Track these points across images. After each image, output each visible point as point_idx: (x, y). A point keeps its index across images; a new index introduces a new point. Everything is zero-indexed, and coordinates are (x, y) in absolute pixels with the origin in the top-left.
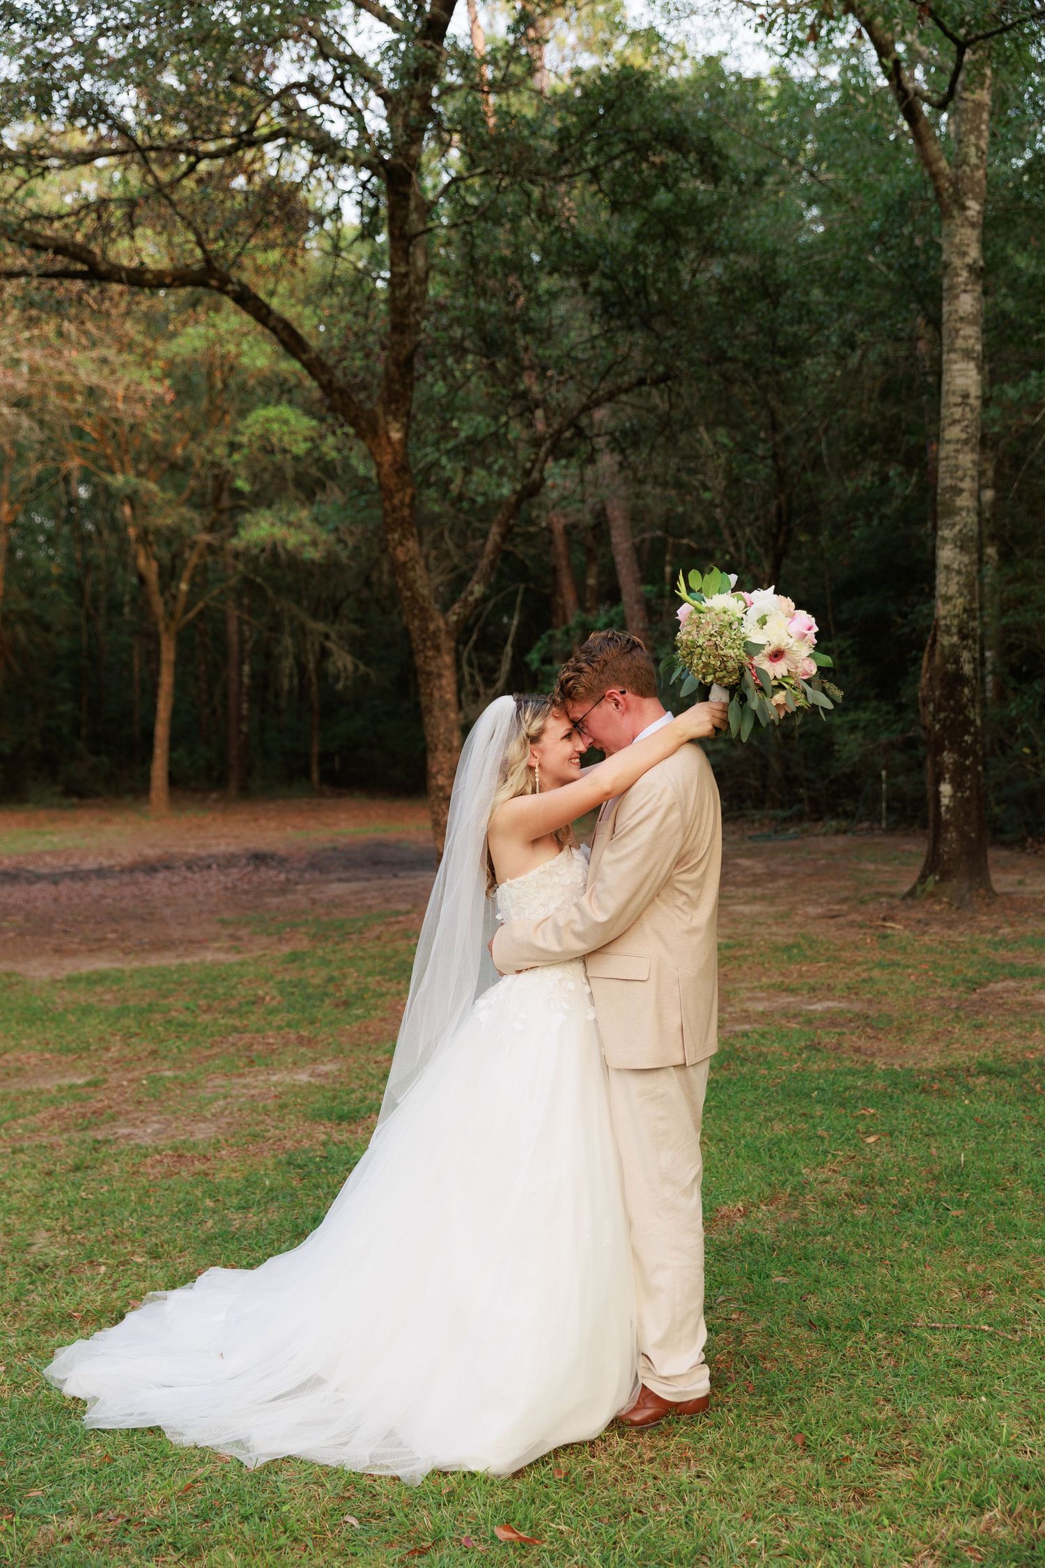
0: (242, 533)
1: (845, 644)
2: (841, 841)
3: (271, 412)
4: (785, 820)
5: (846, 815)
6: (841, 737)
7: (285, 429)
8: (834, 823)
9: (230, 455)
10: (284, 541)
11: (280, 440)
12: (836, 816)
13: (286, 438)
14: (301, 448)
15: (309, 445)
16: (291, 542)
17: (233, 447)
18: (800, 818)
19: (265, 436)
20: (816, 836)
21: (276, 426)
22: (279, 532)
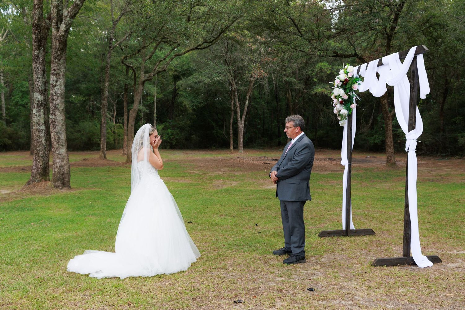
0: (315, 90)
1: (461, 118)
2: (460, 160)
3: (322, 64)
4: (445, 156)
5: (459, 155)
6: (460, 139)
7: (325, 67)
8: (458, 157)
9: (312, 73)
10: (324, 92)
11: (324, 70)
12: (457, 155)
13: (325, 70)
14: (329, 72)
15: (330, 71)
16: (326, 93)
17: (313, 71)
18: (448, 156)
19: (321, 69)
20: (453, 159)
21: (323, 67)
22: (323, 90)
